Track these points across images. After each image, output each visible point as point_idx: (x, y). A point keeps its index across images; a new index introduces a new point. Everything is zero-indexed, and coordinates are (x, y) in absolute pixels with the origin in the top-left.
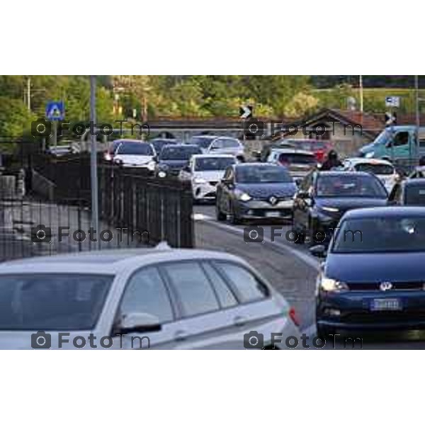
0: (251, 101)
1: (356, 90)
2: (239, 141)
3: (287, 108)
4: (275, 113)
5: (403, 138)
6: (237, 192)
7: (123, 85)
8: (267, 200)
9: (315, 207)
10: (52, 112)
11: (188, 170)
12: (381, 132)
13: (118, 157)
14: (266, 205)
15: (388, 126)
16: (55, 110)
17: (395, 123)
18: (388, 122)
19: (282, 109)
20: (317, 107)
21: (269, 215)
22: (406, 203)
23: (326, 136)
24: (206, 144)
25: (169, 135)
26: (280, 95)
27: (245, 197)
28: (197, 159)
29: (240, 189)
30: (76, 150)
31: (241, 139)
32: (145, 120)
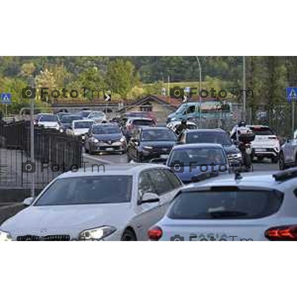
0: (109, 92)
1: (166, 84)
2: (103, 113)
3: (128, 95)
4: (122, 98)
5: (192, 109)
6: (92, 138)
7: (41, 84)
8: (107, 142)
9: (140, 146)
10: (5, 99)
11: (71, 128)
12: (179, 107)
13: (40, 123)
14: (106, 144)
15: (184, 103)
16: (6, 98)
17: (188, 101)
18: (184, 101)
19: (125, 95)
20: (144, 94)
21: (108, 149)
22: (187, 142)
23: (150, 109)
24: (86, 115)
25: (66, 111)
26: (125, 88)
27: (96, 141)
28: (75, 123)
29: (95, 137)
30: (17, 120)
31: (104, 112)
32: (53, 103)
